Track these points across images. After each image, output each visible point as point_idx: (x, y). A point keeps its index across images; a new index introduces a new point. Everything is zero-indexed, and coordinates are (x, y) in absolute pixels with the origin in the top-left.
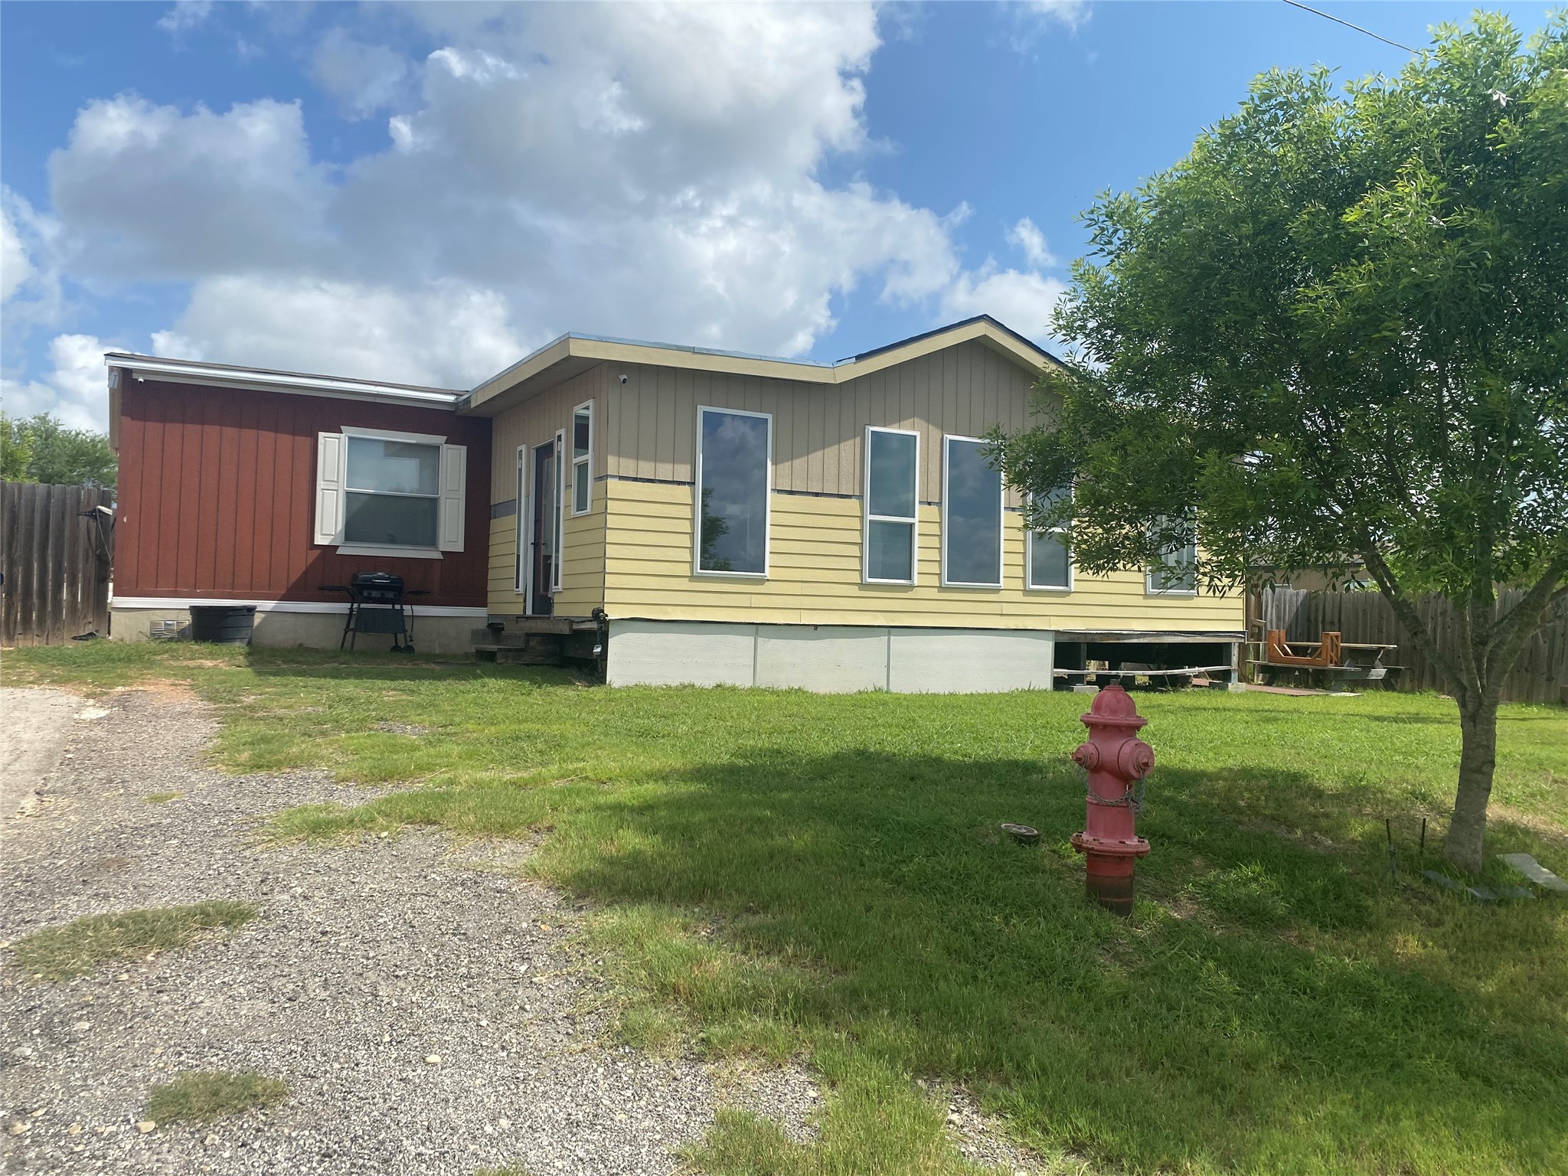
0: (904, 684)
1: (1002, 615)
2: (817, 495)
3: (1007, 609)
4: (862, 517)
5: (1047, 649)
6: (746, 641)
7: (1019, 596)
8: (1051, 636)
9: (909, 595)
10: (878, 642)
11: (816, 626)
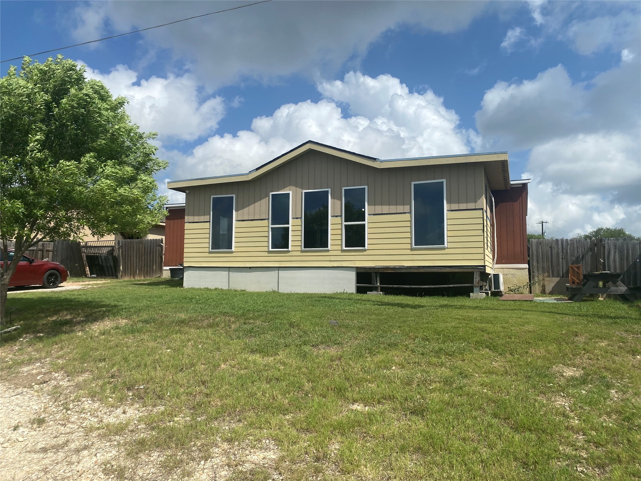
0: (284, 289)
1: (330, 261)
2: (252, 220)
3: (332, 258)
4: (268, 226)
5: (352, 276)
6: (225, 273)
7: (339, 253)
8: (355, 269)
9: (288, 254)
10: (274, 273)
11: (250, 268)
